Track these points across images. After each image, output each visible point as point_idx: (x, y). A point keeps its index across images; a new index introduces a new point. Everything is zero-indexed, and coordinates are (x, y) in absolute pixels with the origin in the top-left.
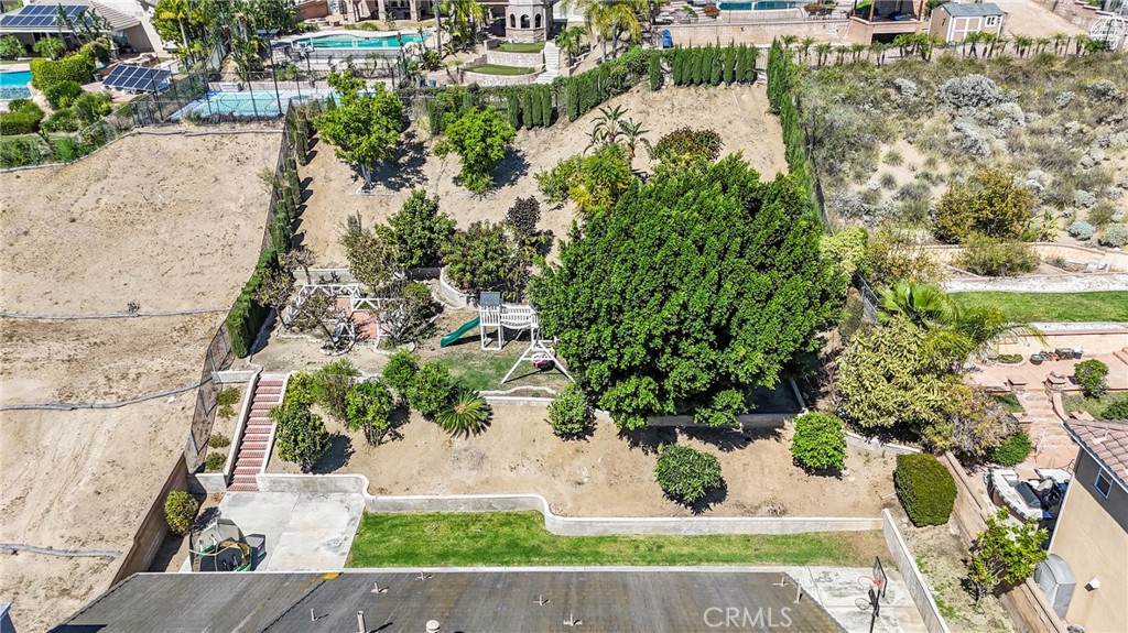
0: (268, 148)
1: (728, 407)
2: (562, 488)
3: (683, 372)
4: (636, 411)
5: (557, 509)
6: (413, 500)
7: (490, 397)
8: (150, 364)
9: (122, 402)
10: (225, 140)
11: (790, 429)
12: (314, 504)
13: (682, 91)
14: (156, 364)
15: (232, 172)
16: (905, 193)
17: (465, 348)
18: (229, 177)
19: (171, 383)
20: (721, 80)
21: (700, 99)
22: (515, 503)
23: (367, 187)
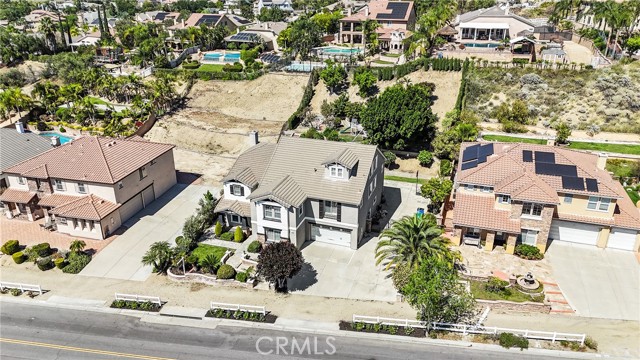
10: (294, 77)
13: (435, 72)
16: (495, 108)
17: (346, 135)
18: (293, 88)
20: (448, 70)
21: (440, 75)
23: (331, 94)
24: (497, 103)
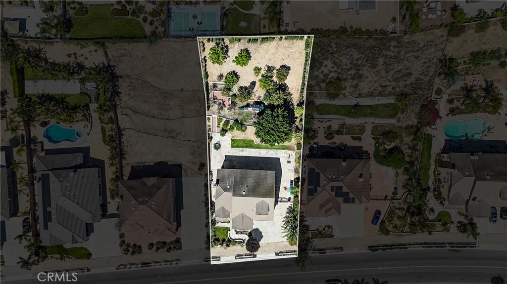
5: (256, 142)
13: (286, 41)
21: (290, 44)
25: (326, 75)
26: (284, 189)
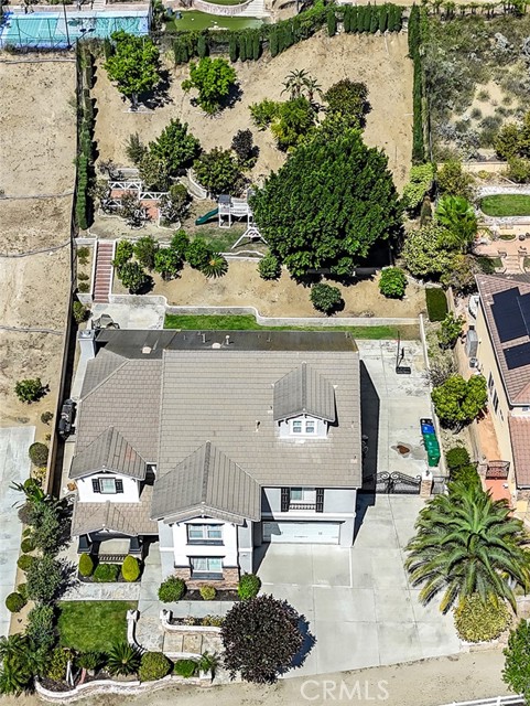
0: (64, 74)
1: (345, 265)
2: (264, 303)
3: (324, 249)
4: (301, 267)
5: (261, 314)
6: (192, 308)
7: (227, 256)
8: (28, 231)
9: (22, 255)
10: (34, 68)
11: (379, 275)
12: (139, 310)
13: (351, 37)
14: (32, 231)
15: (42, 94)
16: (486, 123)
17: (210, 226)
18: (41, 97)
19: (47, 244)
20: (377, 28)
21: (363, 44)
22: (241, 310)
23: (134, 108)
24: (488, 111)
25: (490, 124)
26: (395, 453)
